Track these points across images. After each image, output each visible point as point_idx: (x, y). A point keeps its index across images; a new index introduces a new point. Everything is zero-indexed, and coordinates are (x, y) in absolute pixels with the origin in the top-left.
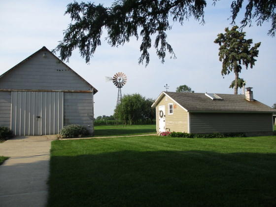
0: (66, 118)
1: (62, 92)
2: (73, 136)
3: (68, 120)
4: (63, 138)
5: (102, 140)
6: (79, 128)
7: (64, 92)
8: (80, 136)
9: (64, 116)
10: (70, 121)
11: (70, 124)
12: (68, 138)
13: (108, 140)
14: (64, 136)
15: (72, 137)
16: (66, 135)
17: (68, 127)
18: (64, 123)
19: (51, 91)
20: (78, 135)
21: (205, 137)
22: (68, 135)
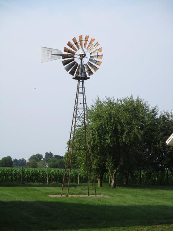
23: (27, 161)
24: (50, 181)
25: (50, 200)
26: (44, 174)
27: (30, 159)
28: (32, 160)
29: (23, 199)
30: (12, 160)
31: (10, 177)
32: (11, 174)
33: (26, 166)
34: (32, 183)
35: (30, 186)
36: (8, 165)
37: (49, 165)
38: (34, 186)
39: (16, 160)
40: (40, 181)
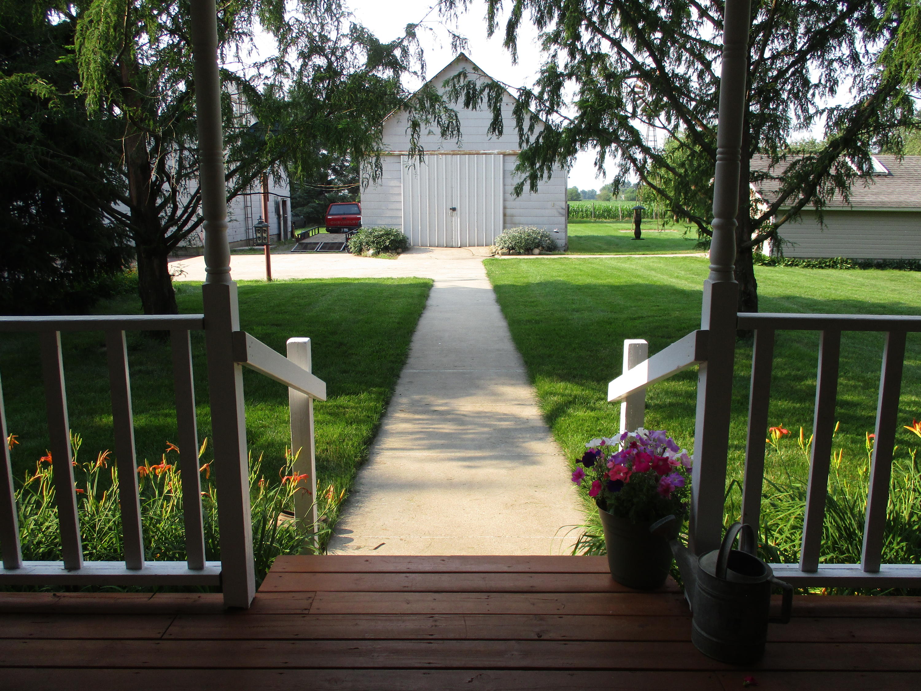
0: (509, 211)
1: (499, 154)
2: (522, 251)
3: (512, 216)
4: (503, 254)
5: (579, 262)
6: (534, 236)
7: (505, 155)
8: (537, 251)
9: (505, 208)
10: (517, 219)
11: (515, 224)
12: (512, 254)
13: (591, 263)
14: (505, 250)
15: (519, 254)
16: (509, 248)
17: (514, 231)
18: (504, 222)
19: (478, 154)
20: (532, 250)
21: (807, 266)
22: (513, 248)
23: (598, 192)
24: (623, 217)
25: (620, 235)
26: (617, 209)
27: (601, 190)
28: (605, 192)
29: (595, 234)
30: (579, 191)
31: (580, 213)
32: (582, 211)
33: (597, 199)
34: (604, 220)
35: (602, 222)
36: (575, 198)
37: (625, 197)
38: (605, 222)
39: (584, 192)
40: (612, 218)
